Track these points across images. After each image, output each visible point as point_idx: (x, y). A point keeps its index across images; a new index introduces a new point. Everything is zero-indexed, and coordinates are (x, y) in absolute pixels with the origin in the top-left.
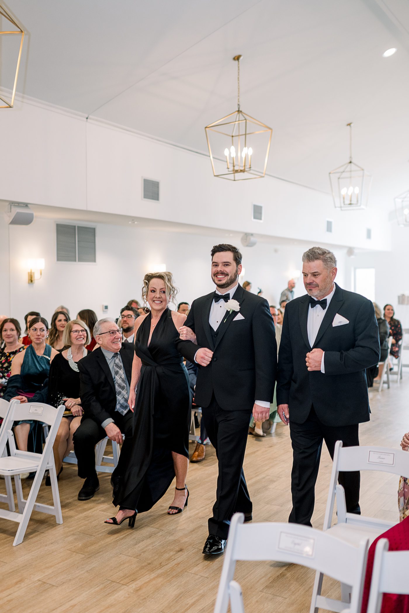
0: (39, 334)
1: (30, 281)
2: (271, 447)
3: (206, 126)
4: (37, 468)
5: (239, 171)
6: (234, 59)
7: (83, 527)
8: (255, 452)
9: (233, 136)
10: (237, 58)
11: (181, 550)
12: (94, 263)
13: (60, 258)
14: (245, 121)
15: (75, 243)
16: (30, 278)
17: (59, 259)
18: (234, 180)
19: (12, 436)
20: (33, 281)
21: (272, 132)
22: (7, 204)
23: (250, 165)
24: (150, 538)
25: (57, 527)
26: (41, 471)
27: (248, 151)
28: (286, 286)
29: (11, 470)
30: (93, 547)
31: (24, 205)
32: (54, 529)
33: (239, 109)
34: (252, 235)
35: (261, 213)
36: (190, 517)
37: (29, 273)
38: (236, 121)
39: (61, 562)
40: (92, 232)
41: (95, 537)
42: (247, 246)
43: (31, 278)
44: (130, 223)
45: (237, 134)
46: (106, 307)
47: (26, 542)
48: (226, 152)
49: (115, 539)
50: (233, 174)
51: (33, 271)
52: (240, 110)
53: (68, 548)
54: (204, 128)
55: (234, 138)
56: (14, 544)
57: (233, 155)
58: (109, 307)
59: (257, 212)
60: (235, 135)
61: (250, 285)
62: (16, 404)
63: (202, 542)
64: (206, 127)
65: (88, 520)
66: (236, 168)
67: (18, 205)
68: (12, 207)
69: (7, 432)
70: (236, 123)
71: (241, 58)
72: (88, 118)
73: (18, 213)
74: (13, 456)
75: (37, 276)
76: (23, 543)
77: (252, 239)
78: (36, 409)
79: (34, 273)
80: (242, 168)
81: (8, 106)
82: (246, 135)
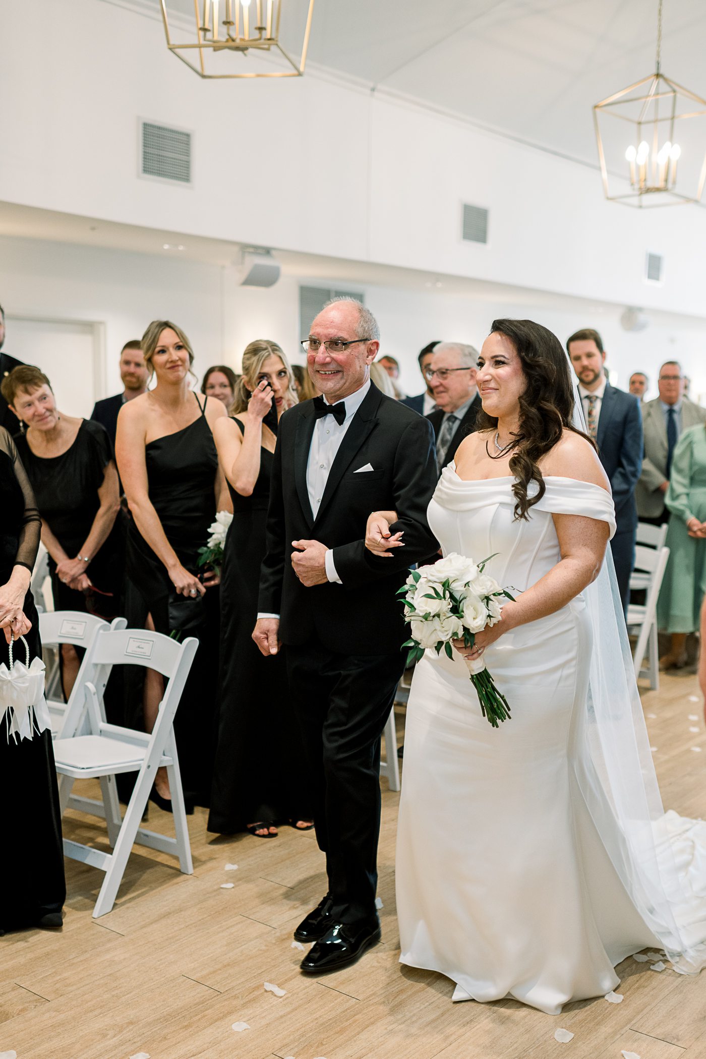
3: (596, 103)
5: (653, 189)
9: (640, 123)
14: (672, 95)
22: (236, 249)
23: (674, 179)
31: (265, 251)
33: (658, 71)
35: (659, 268)
38: (649, 96)
42: (631, 329)
44: (429, 284)
48: (630, 154)
52: (662, 71)
55: (643, 127)
57: (642, 160)
59: (654, 266)
60: (645, 120)
64: (596, 107)
66: (649, 184)
67: (254, 251)
68: (246, 254)
70: (650, 98)
72: (375, 89)
73: (255, 266)
77: (642, 318)
80: (660, 184)
81: (295, 72)
82: (673, 118)
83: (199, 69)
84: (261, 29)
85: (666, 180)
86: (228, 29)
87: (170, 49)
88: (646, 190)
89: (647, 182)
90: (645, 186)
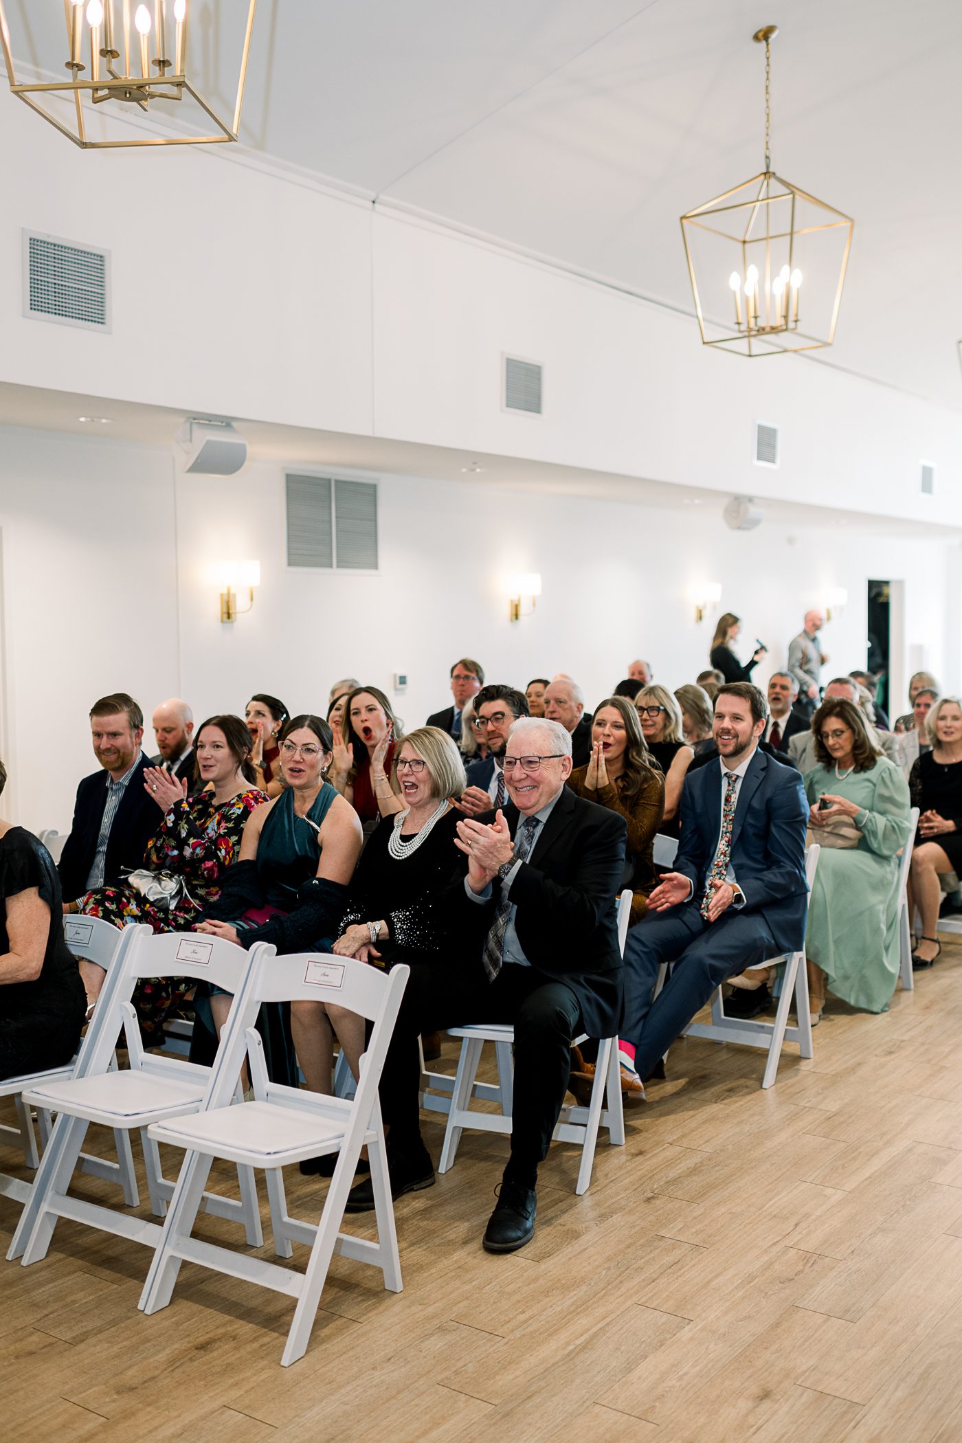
0: (297, 757)
1: (226, 616)
2: (891, 1053)
3: (682, 214)
4: (339, 1143)
5: (768, 329)
6: (756, 38)
7: (461, 1305)
8: (853, 1070)
9: (744, 242)
10: (764, 35)
11: (765, 1395)
12: (373, 572)
13: (296, 558)
14: (791, 196)
15: (330, 522)
16: (225, 610)
17: (290, 564)
18: (750, 356)
19: (259, 1044)
20: (233, 616)
21: (852, 226)
22: (181, 420)
23: (797, 315)
24: (663, 1347)
25: (388, 1302)
26: (351, 1150)
27: (791, 278)
28: (800, 627)
29: (275, 1153)
30: (511, 1377)
31: (222, 423)
32: (381, 1308)
33: (768, 167)
34: (750, 500)
35: (773, 447)
36: (751, 1278)
37: (222, 595)
38: (758, 201)
39: (430, 1429)
40: (368, 493)
41: (505, 1341)
42: (739, 528)
43: (228, 608)
44: (464, 470)
45: (763, 235)
46: (403, 680)
47: (315, 1354)
48: (734, 281)
49: (564, 1349)
50: (746, 340)
51: (232, 592)
52: (771, 170)
53: (439, 1378)
54: (678, 220)
55: (747, 245)
56: (285, 1362)
57: (750, 290)
58: (409, 680)
59: (766, 443)
60: (752, 239)
61: (739, 624)
62: (266, 956)
63: (816, 1367)
64: (683, 218)
65: (471, 1280)
66: (762, 323)
67: (207, 422)
68: (194, 426)
69: (245, 1034)
70: (758, 204)
71: (773, 36)
72: (377, 201)
73: (208, 442)
74: (262, 1100)
75: (241, 604)
76: (307, 1358)
77: (753, 511)
78: (323, 970)
79: (234, 595)
80: (779, 322)
81: (226, 137)
82: (792, 234)
83: (77, 134)
84: (163, 63)
85: (786, 317)
86: (109, 62)
87: (16, 93)
88: (758, 331)
89: (758, 319)
90: (756, 325)
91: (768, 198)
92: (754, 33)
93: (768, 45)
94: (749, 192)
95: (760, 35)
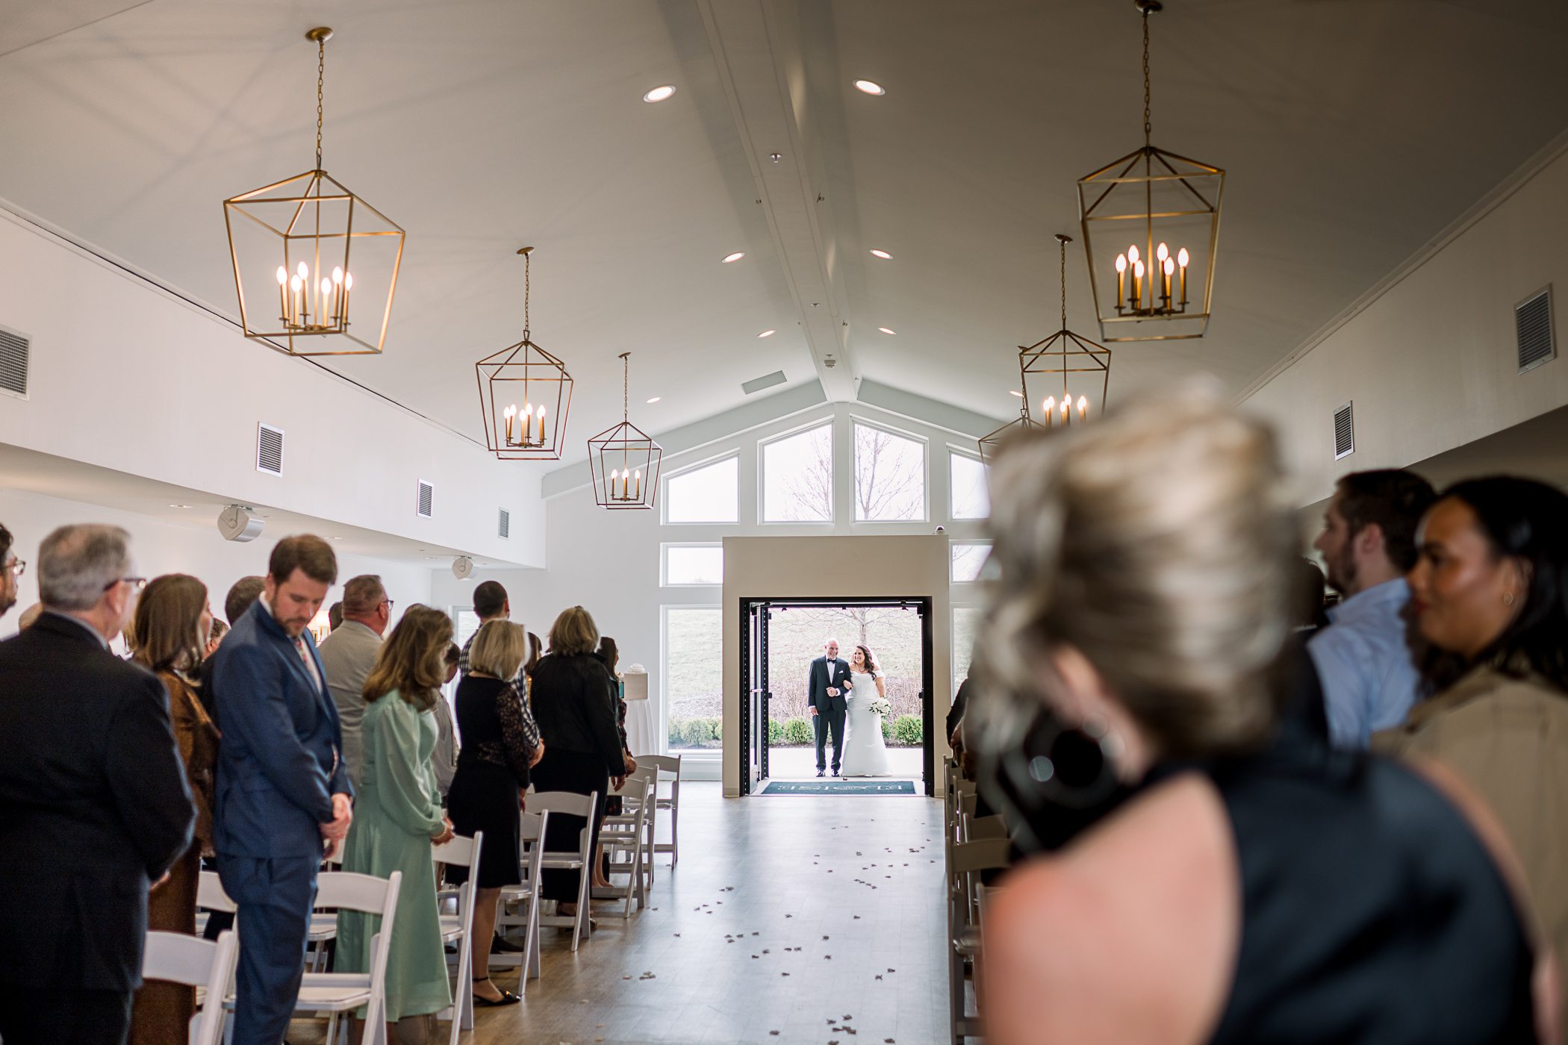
5: (316, 329)
6: (309, 36)
9: (287, 237)
10: (317, 35)
14: (347, 200)
18: (289, 354)
21: (403, 237)
23: (347, 319)
27: (345, 279)
33: (319, 165)
34: (248, 507)
38: (305, 198)
42: (234, 539)
50: (289, 337)
52: (322, 169)
55: (291, 241)
57: (297, 286)
59: (270, 450)
64: (226, 202)
66: (310, 322)
70: (305, 201)
71: (327, 38)
77: (254, 520)
80: (326, 321)
82: (348, 235)
88: (305, 329)
89: (308, 317)
90: (305, 323)
91: (318, 197)
92: (307, 30)
93: (321, 45)
94: (298, 187)
95: (314, 34)
